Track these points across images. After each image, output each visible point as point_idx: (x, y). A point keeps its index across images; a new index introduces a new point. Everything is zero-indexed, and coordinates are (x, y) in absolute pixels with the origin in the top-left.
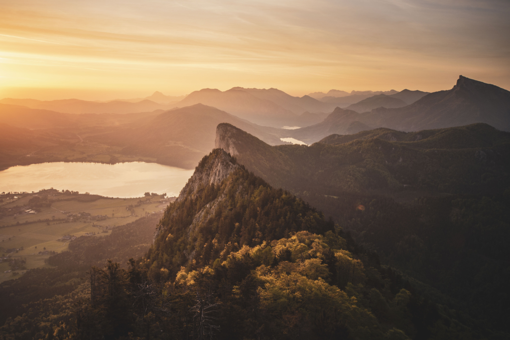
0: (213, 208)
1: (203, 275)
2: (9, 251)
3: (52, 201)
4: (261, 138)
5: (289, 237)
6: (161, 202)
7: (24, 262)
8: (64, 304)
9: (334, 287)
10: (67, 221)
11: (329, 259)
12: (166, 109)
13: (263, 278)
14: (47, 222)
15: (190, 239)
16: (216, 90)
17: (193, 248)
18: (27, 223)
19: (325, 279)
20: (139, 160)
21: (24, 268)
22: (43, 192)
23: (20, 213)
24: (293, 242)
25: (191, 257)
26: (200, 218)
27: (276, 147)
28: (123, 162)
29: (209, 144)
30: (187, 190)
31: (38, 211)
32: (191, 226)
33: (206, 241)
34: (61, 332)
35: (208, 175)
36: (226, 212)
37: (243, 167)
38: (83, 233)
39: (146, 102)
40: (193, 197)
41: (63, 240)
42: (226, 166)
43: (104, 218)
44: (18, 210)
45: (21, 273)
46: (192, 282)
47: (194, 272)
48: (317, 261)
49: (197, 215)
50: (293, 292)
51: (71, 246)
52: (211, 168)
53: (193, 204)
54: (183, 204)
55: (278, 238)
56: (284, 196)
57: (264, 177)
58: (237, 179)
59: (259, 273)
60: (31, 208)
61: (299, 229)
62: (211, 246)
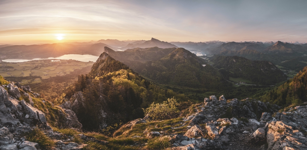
0: (103, 64)
1: (101, 78)
2: (64, 70)
3: (71, 62)
5: (119, 70)
6: (92, 63)
7: (66, 72)
9: (129, 80)
10: (74, 66)
11: (128, 75)
12: (94, 44)
13: (114, 79)
14: (70, 65)
16: (104, 40)
18: (67, 65)
19: (127, 79)
20: (88, 54)
22: (70, 60)
24: (120, 71)
27: (116, 52)
29: (102, 51)
32: (98, 68)
34: (72, 86)
35: (102, 58)
36: (106, 65)
37: (109, 56)
38: (77, 68)
39: (90, 42)
40: (99, 62)
41: (73, 69)
43: (81, 66)
44: (65, 63)
45: (65, 74)
46: (98, 79)
47: (99, 78)
48: (125, 75)
49: (100, 66)
50: (120, 81)
51: (74, 71)
52: (103, 56)
53: (99, 64)
54: (97, 64)
55: (117, 71)
57: (114, 58)
58: (108, 59)
59: (113, 78)
60: (68, 63)
61: (121, 69)
62: (102, 72)
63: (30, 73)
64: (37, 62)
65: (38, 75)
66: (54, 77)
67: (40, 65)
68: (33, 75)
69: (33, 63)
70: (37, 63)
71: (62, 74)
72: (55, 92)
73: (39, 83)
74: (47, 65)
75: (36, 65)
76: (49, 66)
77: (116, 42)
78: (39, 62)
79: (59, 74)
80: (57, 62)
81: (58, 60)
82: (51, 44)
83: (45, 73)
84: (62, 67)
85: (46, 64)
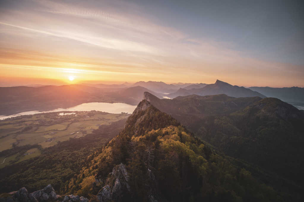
0: (143, 118)
2: (82, 128)
3: (94, 114)
4: (157, 97)
5: (167, 127)
6: (126, 115)
7: (86, 132)
8: (97, 145)
9: (183, 143)
10: (98, 120)
11: (180, 135)
12: (128, 87)
14: (93, 120)
15: (136, 127)
16: (144, 82)
17: (137, 130)
18: (87, 120)
19: (179, 140)
20: (120, 102)
21: (86, 134)
22: (92, 111)
23: (85, 117)
24: (169, 129)
25: (136, 133)
26: (139, 121)
27: (162, 99)
28: (115, 103)
29: (141, 98)
30: (135, 112)
31: (90, 117)
32: (136, 123)
33: (141, 128)
34: (97, 153)
35: (141, 107)
36: (147, 119)
37: (152, 105)
38: (103, 124)
39: (123, 85)
41: (97, 126)
42: (147, 105)
43: (109, 120)
44: (84, 116)
45: (85, 135)
48: (177, 135)
49: (138, 120)
51: (99, 128)
52: (142, 105)
53: (137, 116)
55: (163, 128)
56: (165, 115)
57: (158, 108)
58: (151, 109)
60: (88, 116)
61: (170, 125)
62: (142, 129)
63: (14, 141)
64: (30, 119)
65: (32, 143)
66: (64, 142)
67: (37, 123)
68: (22, 144)
69: (19, 120)
70: (29, 121)
71: (79, 135)
72: (69, 169)
73: (36, 158)
74: (52, 121)
75: (26, 125)
76: (56, 123)
77: (161, 85)
78: (34, 118)
79: (75, 135)
80: (70, 115)
81: (72, 112)
82: (58, 85)
83: (48, 137)
84: (78, 124)
85: (49, 120)
